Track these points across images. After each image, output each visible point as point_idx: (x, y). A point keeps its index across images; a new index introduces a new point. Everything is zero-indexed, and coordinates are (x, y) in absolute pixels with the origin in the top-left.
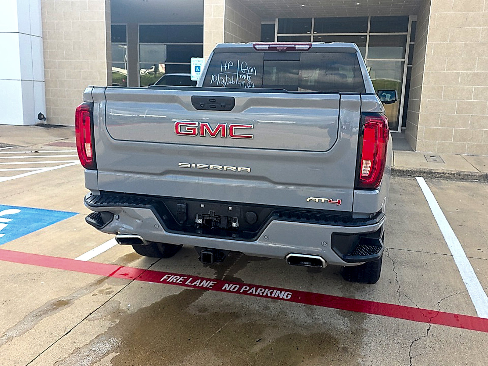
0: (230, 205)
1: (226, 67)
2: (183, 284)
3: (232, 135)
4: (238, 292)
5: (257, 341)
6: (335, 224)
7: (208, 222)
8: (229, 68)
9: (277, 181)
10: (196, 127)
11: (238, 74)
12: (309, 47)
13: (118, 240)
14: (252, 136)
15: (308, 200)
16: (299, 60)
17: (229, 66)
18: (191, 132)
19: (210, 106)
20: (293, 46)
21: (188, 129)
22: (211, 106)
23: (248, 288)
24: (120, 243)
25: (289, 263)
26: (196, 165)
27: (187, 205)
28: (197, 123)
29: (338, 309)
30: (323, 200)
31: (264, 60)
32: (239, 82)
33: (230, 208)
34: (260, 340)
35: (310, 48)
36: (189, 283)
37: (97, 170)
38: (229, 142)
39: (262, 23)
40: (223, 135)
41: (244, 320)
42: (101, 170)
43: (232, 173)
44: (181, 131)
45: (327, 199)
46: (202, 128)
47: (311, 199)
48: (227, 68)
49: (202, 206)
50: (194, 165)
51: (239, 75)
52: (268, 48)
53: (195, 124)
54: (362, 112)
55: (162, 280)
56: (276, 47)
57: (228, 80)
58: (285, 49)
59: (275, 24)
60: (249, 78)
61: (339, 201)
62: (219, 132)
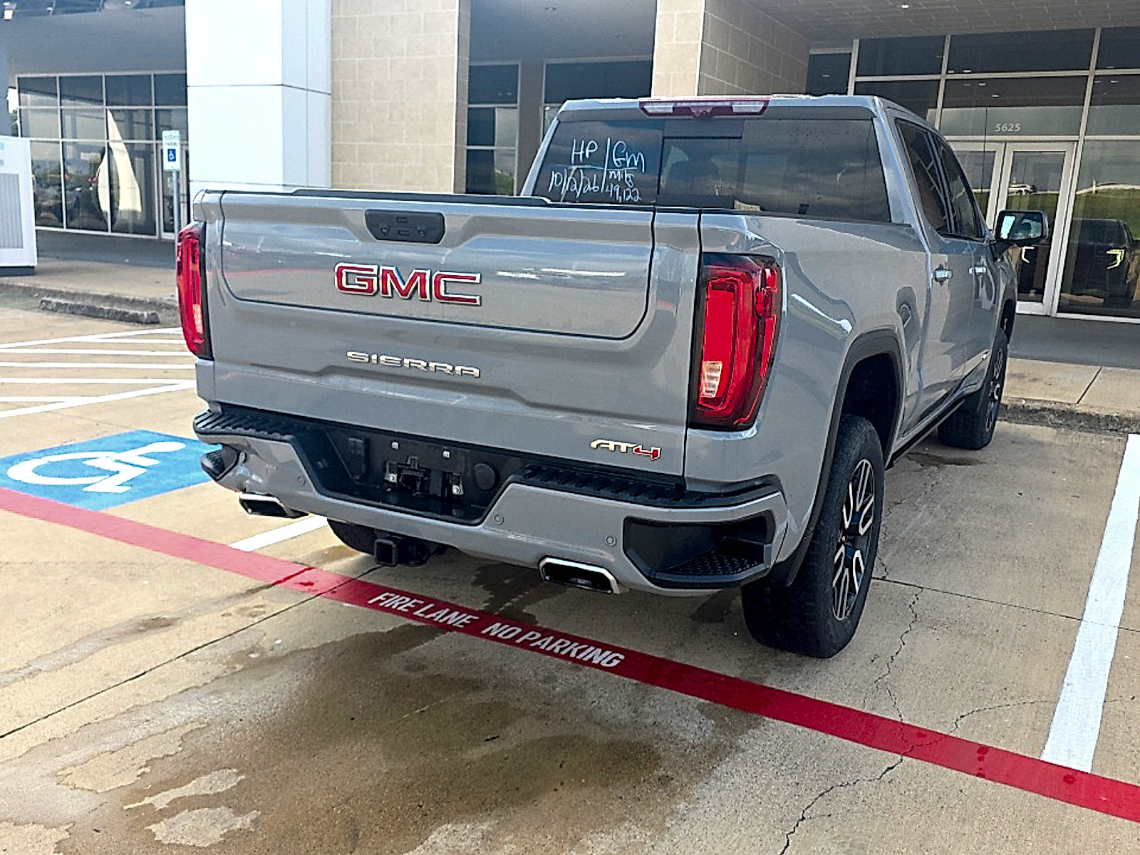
0: (446, 448)
1: (581, 153)
2: (409, 614)
3: (439, 296)
4: (511, 642)
5: (487, 740)
6: (632, 498)
7: (410, 480)
8: (587, 155)
9: (533, 400)
10: (374, 275)
11: (605, 169)
12: (762, 106)
13: (246, 505)
14: (478, 298)
15: (594, 445)
16: (740, 138)
17: (587, 151)
18: (365, 286)
19: (399, 231)
20: (728, 104)
21: (359, 280)
22: (402, 233)
23: (538, 635)
24: (250, 510)
25: (547, 578)
26: (378, 359)
27: (367, 442)
28: (375, 268)
30: (623, 447)
31: (663, 139)
32: (608, 187)
33: (446, 454)
34: (494, 738)
35: (764, 108)
36: (421, 613)
37: (213, 359)
38: (437, 310)
39: (812, 52)
40: (423, 295)
41: (486, 697)
42: (220, 361)
43: (444, 378)
44: (347, 284)
45: (632, 446)
46: (385, 279)
47: (601, 444)
48: (584, 155)
49: (395, 445)
50: (374, 357)
51: (608, 172)
52: (671, 111)
53: (372, 270)
54: (705, 253)
55: (371, 602)
56: (688, 108)
57: (585, 182)
58: (708, 111)
59: (851, 54)
60: (628, 179)
61: (656, 451)
62: (416, 288)
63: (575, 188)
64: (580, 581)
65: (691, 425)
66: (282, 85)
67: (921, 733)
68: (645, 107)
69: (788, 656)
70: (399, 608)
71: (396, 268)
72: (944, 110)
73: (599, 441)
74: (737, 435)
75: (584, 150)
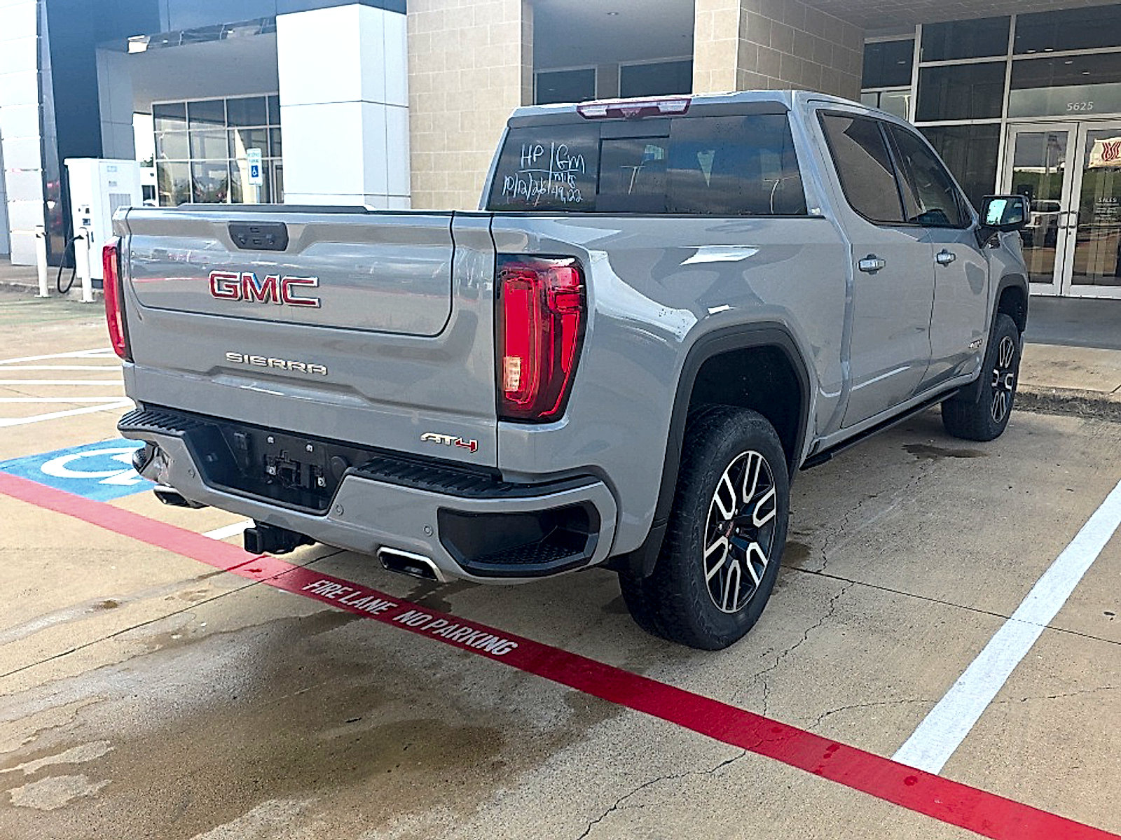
0: (308, 441)
1: (529, 157)
2: (335, 601)
3: (288, 301)
5: (349, 722)
7: (287, 472)
8: (535, 159)
9: (372, 396)
10: (237, 282)
11: (551, 172)
12: (685, 105)
13: (161, 497)
14: (316, 300)
15: (424, 436)
16: (668, 136)
17: (535, 155)
18: (231, 291)
19: (254, 240)
20: (654, 104)
21: (227, 286)
22: (256, 242)
23: (446, 623)
24: (165, 501)
25: (385, 566)
26: (249, 359)
27: (249, 437)
28: (238, 275)
29: (577, 688)
30: (447, 439)
31: (601, 140)
32: (553, 189)
33: (310, 447)
34: (356, 720)
35: (687, 107)
36: (346, 600)
37: (133, 362)
38: (288, 312)
39: (867, 41)
40: (275, 299)
41: (366, 681)
42: (138, 362)
43: (300, 376)
44: (219, 290)
45: (454, 439)
46: (245, 285)
47: (430, 437)
48: (532, 159)
49: (270, 439)
50: (246, 357)
51: (553, 174)
52: (605, 113)
53: (235, 277)
54: (499, 254)
55: (305, 588)
56: (619, 109)
57: (533, 186)
58: (637, 112)
59: (914, 40)
60: (570, 180)
61: (473, 443)
62: (269, 294)
63: (526, 191)
64: (413, 570)
65: (500, 418)
66: (362, 101)
67: (777, 728)
68: (582, 111)
69: (676, 648)
70: (327, 595)
71: (255, 275)
72: (1012, 91)
73: (427, 435)
74: (547, 428)
75: (532, 154)
